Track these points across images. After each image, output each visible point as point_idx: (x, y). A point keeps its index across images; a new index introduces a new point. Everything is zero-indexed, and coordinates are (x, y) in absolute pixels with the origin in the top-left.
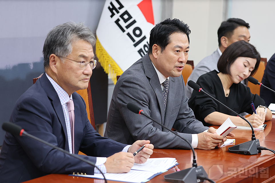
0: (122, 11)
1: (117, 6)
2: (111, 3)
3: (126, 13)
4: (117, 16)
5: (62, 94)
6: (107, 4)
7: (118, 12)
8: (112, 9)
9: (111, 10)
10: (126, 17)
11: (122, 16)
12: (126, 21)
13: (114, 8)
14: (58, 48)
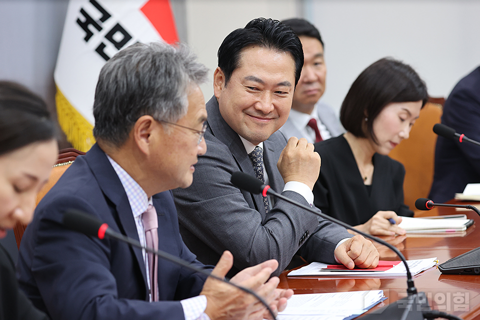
0: (108, 26)
1: (96, 15)
2: (83, 11)
3: (118, 28)
4: (98, 38)
5: (135, 194)
6: (73, 14)
7: (99, 29)
8: (86, 24)
9: (83, 26)
10: (118, 37)
11: (109, 36)
12: (118, 45)
13: (90, 20)
14: (163, 104)
